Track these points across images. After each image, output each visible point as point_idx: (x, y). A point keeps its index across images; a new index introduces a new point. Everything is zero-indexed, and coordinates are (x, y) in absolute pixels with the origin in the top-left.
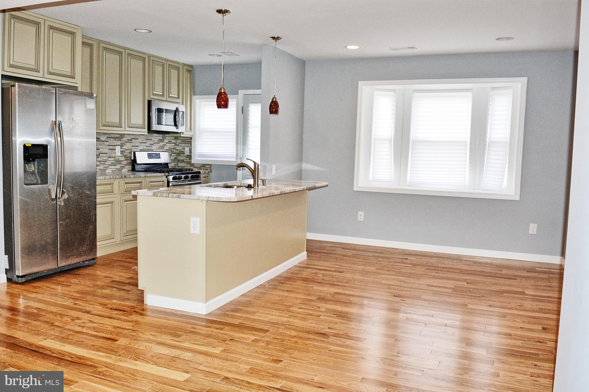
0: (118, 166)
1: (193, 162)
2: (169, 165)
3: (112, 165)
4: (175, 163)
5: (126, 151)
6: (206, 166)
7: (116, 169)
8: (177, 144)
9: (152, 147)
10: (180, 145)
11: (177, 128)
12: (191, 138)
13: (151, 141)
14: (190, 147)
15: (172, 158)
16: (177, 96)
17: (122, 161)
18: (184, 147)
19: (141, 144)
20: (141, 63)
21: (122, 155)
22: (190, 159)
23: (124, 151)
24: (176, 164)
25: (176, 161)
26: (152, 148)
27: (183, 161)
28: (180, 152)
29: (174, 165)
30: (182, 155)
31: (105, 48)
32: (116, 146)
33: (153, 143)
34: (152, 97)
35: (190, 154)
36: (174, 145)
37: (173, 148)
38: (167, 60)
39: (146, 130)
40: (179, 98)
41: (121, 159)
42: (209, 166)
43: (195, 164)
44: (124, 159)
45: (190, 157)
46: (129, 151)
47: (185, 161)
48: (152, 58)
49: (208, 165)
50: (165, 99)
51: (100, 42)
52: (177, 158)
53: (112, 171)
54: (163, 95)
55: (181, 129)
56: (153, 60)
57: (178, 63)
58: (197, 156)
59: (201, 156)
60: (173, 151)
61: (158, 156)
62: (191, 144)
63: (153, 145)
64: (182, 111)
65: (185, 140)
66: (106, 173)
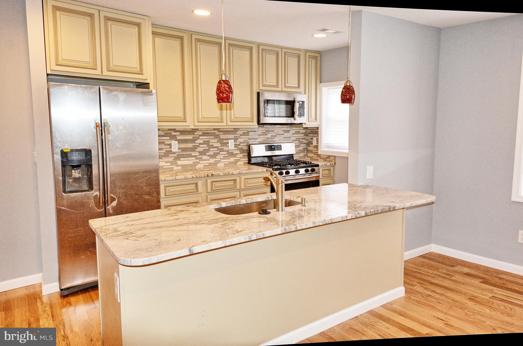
0: (232, 159)
1: (319, 153)
2: (294, 156)
3: (225, 158)
4: (304, 154)
5: (241, 144)
6: (331, 158)
7: (230, 162)
8: (307, 134)
9: (274, 138)
10: (309, 135)
11: (294, 119)
12: (318, 128)
13: (273, 132)
14: (317, 137)
15: (301, 148)
16: (297, 86)
17: (237, 154)
18: (312, 137)
19: (260, 136)
20: (247, 53)
21: (236, 148)
22: (317, 150)
23: (239, 145)
24: (306, 154)
25: (306, 152)
26: (274, 140)
27: (311, 152)
28: (309, 142)
29: (303, 155)
30: (311, 145)
31: (198, 40)
32: (229, 139)
33: (275, 135)
34: (262, 88)
35: (317, 144)
36: (303, 135)
37: (302, 139)
38: (282, 48)
39: (255, 123)
40: (299, 86)
41: (235, 152)
42: (333, 158)
43: (321, 155)
44: (239, 152)
45: (317, 147)
46: (246, 144)
47: (313, 151)
48: (261, 47)
49: (333, 156)
50: (279, 89)
51: (191, 33)
52: (307, 148)
53: (225, 164)
54: (277, 86)
55: (298, 120)
56: (263, 49)
57: (299, 50)
58: (324, 147)
59: (327, 147)
60: (303, 142)
61: (279, 148)
62: (318, 134)
63: (276, 136)
64: (302, 101)
65: (314, 130)
66: (218, 167)
